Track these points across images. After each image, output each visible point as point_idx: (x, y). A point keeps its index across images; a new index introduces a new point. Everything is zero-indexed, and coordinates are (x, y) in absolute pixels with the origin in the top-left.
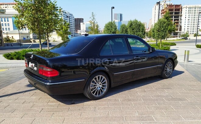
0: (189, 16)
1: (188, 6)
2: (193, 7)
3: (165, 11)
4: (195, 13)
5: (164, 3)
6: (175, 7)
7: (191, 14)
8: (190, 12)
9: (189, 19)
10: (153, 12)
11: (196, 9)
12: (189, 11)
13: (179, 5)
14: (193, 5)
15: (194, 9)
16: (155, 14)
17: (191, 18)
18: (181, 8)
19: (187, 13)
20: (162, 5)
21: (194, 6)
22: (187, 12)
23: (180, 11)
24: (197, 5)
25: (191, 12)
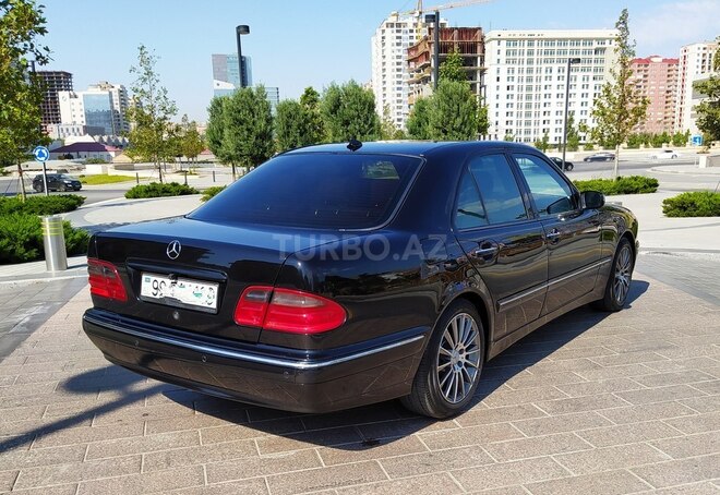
0: (511, 75)
1: (505, 35)
2: (524, 40)
3: (421, 49)
4: (530, 62)
5: (415, 21)
6: (460, 37)
7: (516, 67)
8: (511, 57)
9: (510, 83)
10: (374, 53)
11: (535, 48)
12: (508, 53)
13: (475, 30)
14: (522, 32)
15: (526, 48)
16: (384, 63)
17: (516, 79)
18: (483, 43)
19: (503, 61)
20: (407, 29)
21: (526, 33)
22: (503, 57)
23: (479, 53)
24: (536, 33)
25: (518, 57)
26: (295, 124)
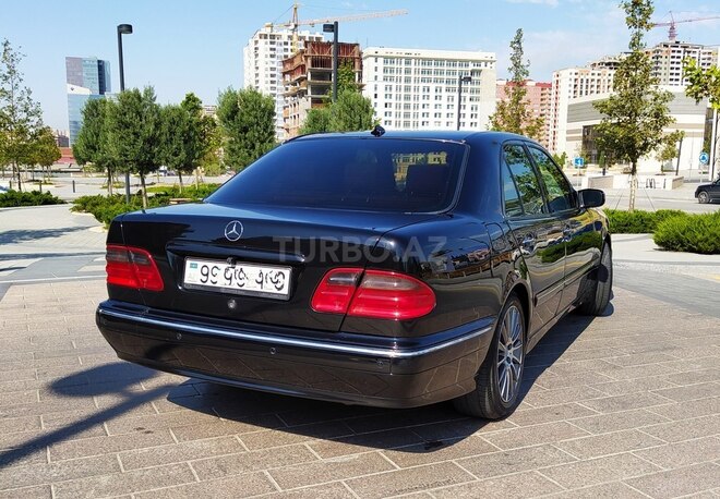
0: (388, 92)
1: (382, 52)
2: (401, 58)
3: (297, 62)
4: (408, 80)
5: (290, 33)
6: (337, 52)
7: (394, 84)
8: (389, 74)
9: (388, 101)
10: (246, 64)
11: (413, 66)
12: (385, 70)
13: (353, 46)
14: (400, 50)
15: (403, 66)
16: (257, 75)
17: (394, 96)
18: (360, 59)
19: (380, 78)
20: (282, 41)
21: (403, 52)
22: (380, 74)
23: (357, 69)
24: (413, 52)
25: (395, 75)
26: (179, 131)
